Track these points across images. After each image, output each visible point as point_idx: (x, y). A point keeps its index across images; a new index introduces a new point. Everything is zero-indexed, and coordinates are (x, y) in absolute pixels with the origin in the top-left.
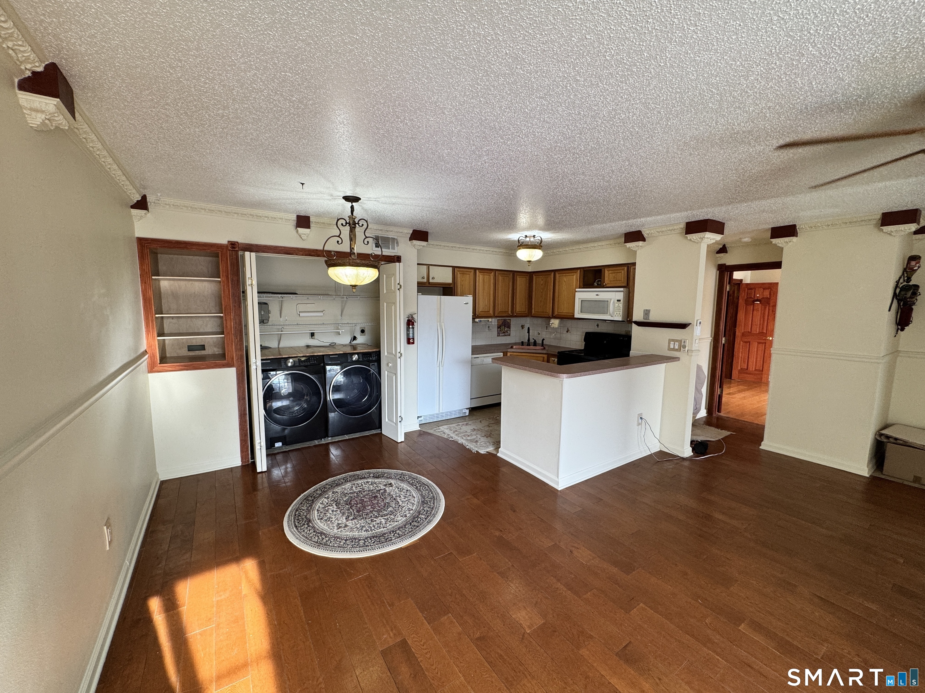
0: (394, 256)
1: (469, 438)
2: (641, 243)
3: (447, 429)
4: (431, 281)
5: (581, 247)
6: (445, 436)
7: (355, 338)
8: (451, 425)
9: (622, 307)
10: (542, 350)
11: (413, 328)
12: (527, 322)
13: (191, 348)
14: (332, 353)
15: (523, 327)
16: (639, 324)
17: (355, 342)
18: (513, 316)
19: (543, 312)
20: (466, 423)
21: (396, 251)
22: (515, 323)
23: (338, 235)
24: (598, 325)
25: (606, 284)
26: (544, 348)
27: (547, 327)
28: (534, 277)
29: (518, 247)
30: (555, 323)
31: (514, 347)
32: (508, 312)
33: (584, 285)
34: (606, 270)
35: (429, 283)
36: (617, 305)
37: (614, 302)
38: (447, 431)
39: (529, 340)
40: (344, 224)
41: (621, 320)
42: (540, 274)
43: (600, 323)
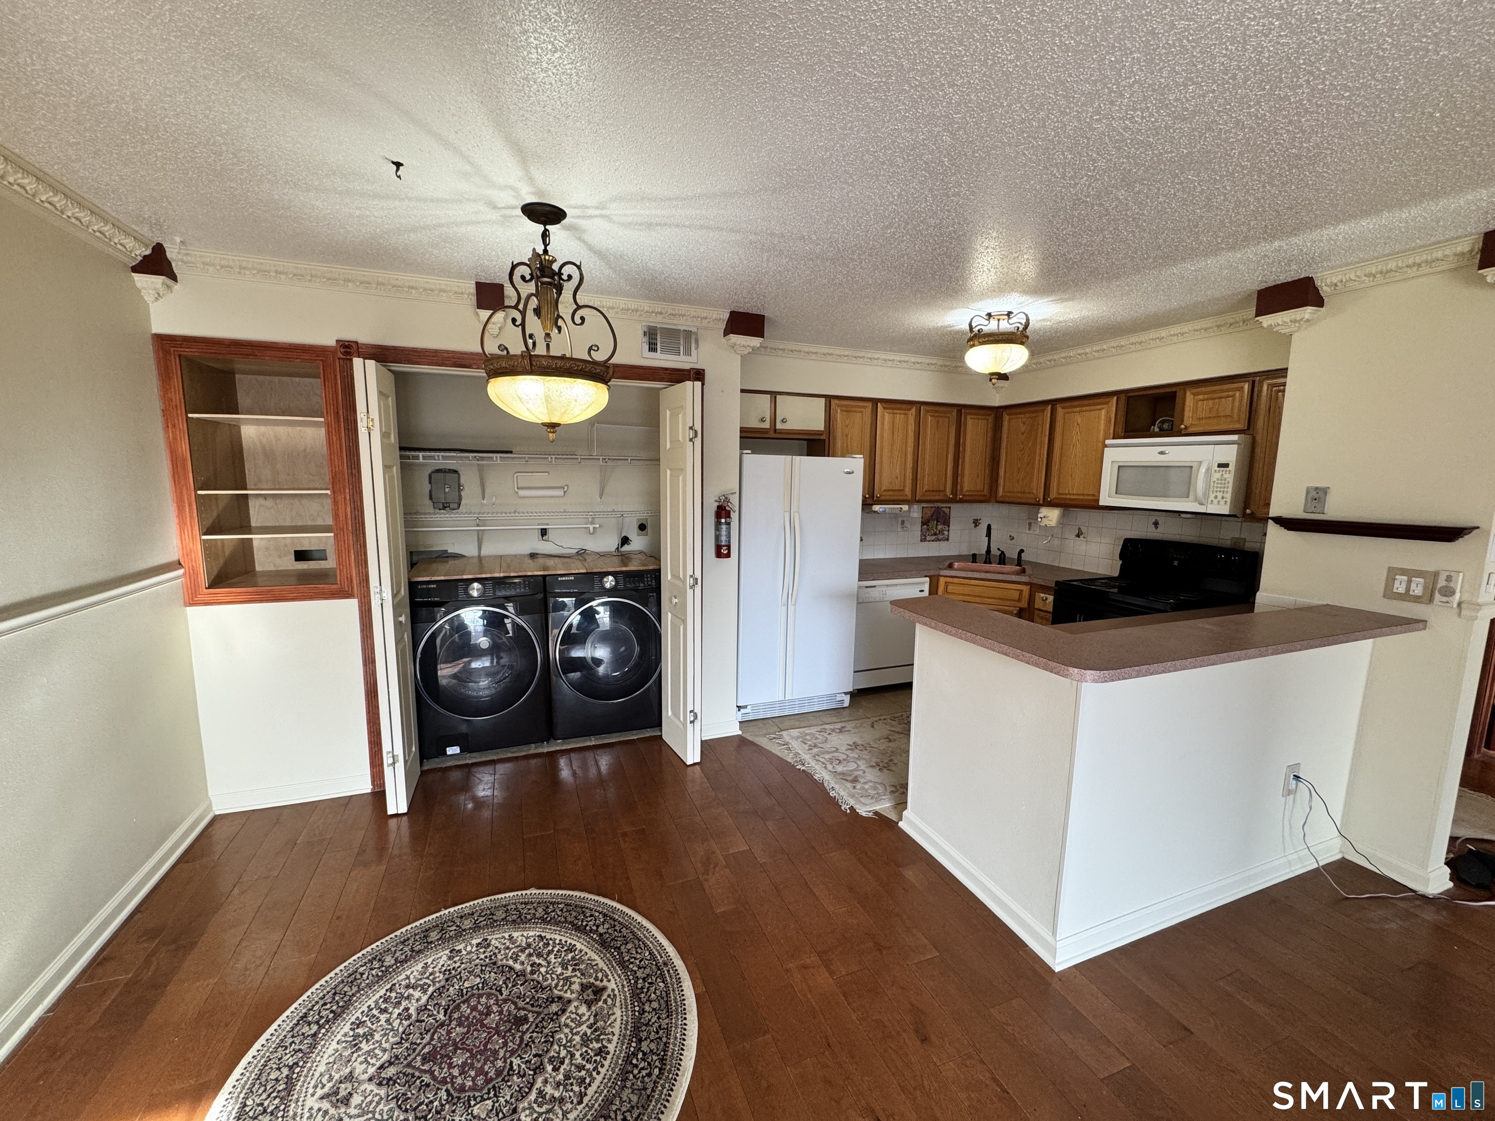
0: (689, 371)
1: (840, 769)
2: (1308, 312)
3: (798, 738)
4: (779, 426)
5: (1123, 343)
6: (790, 758)
7: (625, 541)
8: (807, 731)
9: (1231, 481)
10: (1018, 573)
11: (728, 524)
12: (988, 513)
13: (301, 556)
14: (562, 572)
15: (976, 523)
16: (1290, 524)
17: (626, 548)
18: (954, 501)
19: (1024, 493)
20: (838, 726)
21: (693, 358)
22: (959, 515)
23: (513, 304)
24: (1156, 524)
25: (1186, 428)
26: (1023, 571)
27: (1030, 524)
28: (1006, 418)
29: (969, 341)
30: (1051, 516)
31: (956, 565)
32: (944, 491)
33: (1126, 432)
34: (1188, 393)
35: (775, 430)
36: (1218, 475)
37: (1208, 470)
38: (796, 745)
39: (988, 551)
40: (528, 277)
41: (1227, 513)
42: (1019, 410)
43: (1161, 519)
